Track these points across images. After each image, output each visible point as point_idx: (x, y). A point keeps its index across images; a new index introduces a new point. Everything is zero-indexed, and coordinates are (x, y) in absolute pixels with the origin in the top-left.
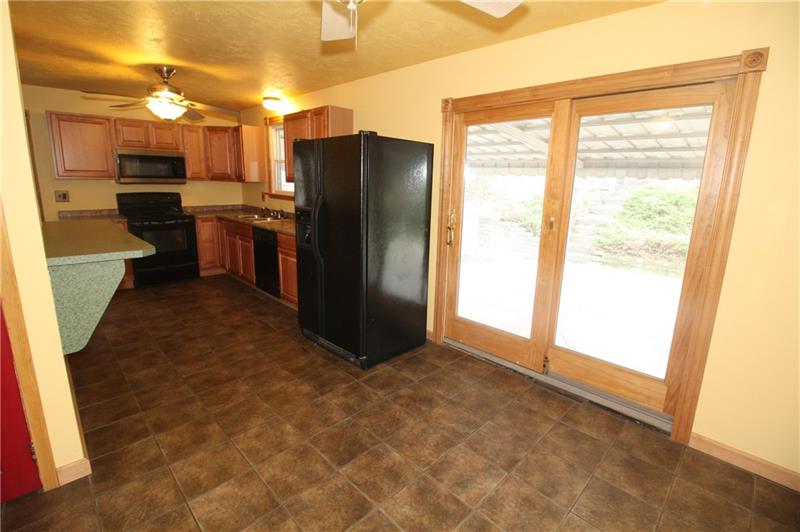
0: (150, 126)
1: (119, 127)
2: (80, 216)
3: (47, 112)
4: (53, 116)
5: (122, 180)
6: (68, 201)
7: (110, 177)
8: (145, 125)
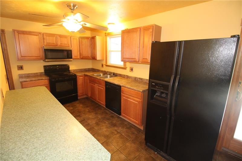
0: (58, 36)
1: (45, 37)
2: (28, 76)
3: (13, 29)
4: (16, 32)
5: (46, 60)
6: (23, 70)
7: (41, 59)
8: (56, 36)
